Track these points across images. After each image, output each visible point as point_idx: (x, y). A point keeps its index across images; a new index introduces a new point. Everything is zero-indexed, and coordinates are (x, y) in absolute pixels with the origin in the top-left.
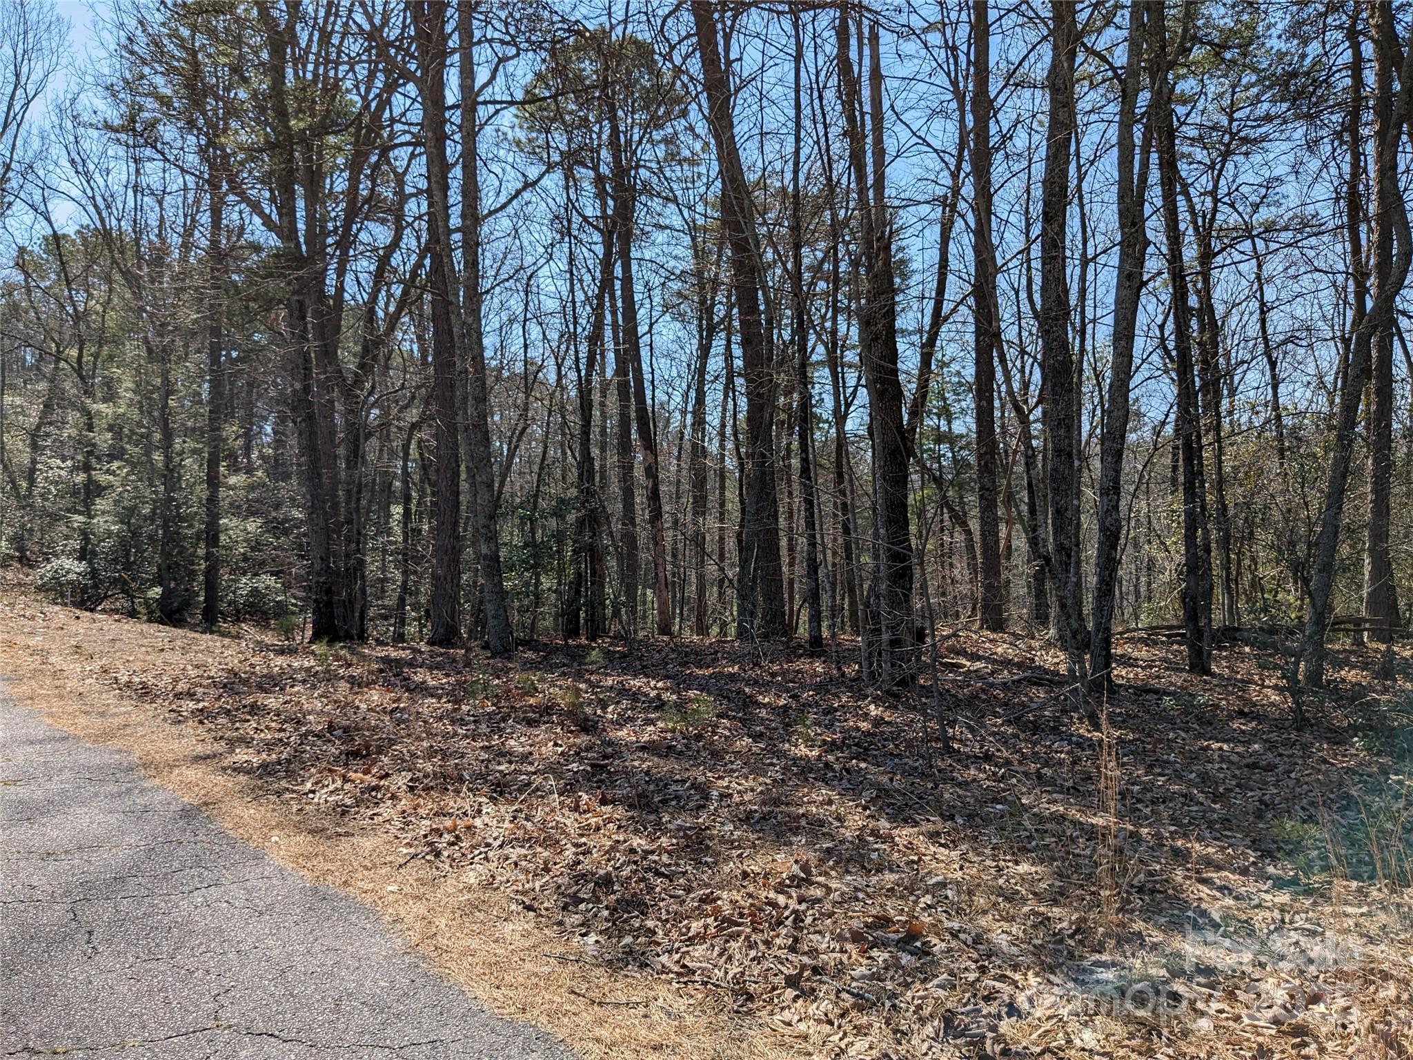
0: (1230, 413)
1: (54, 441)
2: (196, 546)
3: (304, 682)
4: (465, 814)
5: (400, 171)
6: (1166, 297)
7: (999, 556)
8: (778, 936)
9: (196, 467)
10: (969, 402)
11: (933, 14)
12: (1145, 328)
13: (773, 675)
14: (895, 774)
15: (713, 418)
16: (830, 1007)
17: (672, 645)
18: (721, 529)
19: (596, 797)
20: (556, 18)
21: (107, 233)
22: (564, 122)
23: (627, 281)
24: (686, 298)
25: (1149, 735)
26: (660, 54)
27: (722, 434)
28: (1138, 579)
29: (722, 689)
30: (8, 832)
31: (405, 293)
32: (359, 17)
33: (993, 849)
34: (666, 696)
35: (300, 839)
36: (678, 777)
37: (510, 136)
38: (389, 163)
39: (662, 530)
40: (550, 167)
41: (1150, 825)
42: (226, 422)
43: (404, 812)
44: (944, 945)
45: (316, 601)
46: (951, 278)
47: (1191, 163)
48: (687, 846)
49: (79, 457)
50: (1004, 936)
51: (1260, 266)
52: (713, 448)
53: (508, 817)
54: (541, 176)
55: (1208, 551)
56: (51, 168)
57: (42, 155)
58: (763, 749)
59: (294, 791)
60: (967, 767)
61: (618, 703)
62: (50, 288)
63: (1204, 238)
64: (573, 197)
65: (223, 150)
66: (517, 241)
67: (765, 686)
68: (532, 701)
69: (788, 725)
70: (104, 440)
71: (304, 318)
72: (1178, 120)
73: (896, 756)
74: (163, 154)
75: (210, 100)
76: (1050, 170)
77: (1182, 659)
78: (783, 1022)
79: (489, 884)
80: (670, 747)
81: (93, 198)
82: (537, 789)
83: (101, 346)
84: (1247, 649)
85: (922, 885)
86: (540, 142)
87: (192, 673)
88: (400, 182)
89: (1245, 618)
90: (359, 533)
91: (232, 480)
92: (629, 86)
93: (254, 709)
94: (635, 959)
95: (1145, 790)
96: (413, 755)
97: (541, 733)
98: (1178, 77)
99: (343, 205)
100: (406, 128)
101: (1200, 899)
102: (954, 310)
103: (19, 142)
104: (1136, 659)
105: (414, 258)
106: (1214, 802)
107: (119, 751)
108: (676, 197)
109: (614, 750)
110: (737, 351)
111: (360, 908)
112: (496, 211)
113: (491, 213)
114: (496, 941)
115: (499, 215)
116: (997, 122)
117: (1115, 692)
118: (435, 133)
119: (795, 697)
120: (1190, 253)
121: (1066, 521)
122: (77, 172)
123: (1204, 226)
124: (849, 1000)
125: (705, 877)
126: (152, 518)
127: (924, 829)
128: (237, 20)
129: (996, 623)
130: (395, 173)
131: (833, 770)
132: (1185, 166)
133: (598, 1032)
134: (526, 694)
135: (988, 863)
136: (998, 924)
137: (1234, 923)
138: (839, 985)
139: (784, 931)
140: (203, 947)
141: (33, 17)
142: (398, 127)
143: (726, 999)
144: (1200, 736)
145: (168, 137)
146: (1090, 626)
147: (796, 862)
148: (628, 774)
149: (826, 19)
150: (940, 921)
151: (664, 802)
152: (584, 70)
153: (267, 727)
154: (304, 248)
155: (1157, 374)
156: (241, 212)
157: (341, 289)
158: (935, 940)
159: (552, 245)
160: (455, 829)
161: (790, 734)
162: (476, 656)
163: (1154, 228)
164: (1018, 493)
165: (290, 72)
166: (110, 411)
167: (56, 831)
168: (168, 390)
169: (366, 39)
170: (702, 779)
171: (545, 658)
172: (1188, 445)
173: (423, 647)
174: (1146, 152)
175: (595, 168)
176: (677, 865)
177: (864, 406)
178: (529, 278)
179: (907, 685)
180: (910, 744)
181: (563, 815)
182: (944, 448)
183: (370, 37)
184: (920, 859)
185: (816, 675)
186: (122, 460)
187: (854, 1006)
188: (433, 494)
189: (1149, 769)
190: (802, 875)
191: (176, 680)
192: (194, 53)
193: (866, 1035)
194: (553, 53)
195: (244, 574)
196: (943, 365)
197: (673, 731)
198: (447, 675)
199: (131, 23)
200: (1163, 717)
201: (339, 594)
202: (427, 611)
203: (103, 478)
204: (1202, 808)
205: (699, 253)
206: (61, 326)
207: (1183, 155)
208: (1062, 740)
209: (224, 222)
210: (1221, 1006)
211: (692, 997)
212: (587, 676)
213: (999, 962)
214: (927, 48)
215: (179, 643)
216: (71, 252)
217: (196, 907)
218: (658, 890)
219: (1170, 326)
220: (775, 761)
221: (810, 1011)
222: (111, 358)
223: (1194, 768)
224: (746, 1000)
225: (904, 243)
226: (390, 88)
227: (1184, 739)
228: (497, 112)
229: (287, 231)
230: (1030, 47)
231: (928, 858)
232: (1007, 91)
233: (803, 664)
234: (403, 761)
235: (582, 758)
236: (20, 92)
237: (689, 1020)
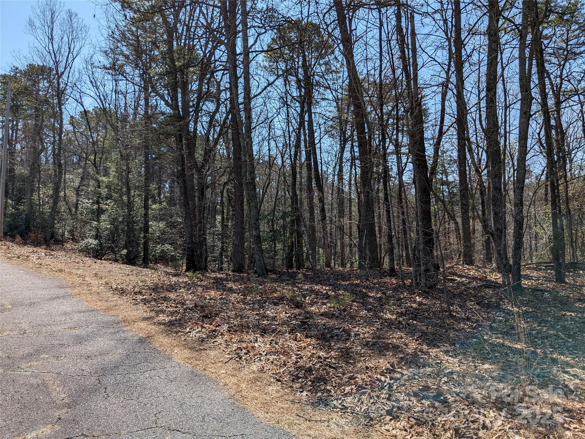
0: (570, 170)
1: (85, 192)
2: (140, 233)
3: (184, 287)
4: (251, 341)
5: (218, 80)
6: (540, 121)
7: (470, 233)
8: (382, 394)
9: (139, 201)
10: (455, 167)
11: (437, 6)
12: (532, 135)
13: (375, 284)
14: (429, 326)
15: (346, 177)
16: (406, 424)
17: (331, 272)
18: (350, 223)
19: (304, 335)
20: (280, 16)
21: (105, 109)
22: (283, 58)
23: (310, 122)
24: (335, 128)
25: (538, 309)
26: (323, 29)
27: (350, 184)
28: (531, 242)
29: (353, 290)
30: (72, 348)
31: (221, 130)
32: (202, 20)
33: (473, 358)
34: (330, 293)
35: (186, 351)
36: (337, 327)
37: (262, 65)
38: (214, 78)
39: (326, 224)
40: (278, 76)
41: (541, 348)
42: (151, 183)
43: (226, 340)
44: (453, 398)
45: (187, 255)
46: (446, 116)
47: (551, 64)
48: (342, 356)
49: (95, 199)
50: (479, 395)
51: (582, 107)
52: (346, 189)
53: (268, 343)
54: (275, 81)
55: (563, 230)
56: (83, 84)
57: (79, 80)
58: (372, 315)
59: (183, 332)
60: (460, 323)
61: (310, 296)
62: (83, 132)
63: (557, 96)
64: (288, 88)
65: (149, 75)
66: (265, 107)
67: (371, 289)
68: (275, 295)
69: (382, 305)
70: (104, 191)
71: (181, 141)
72: (545, 46)
73: (429, 318)
74: (126, 78)
75: (143, 55)
76: (489, 69)
77: (552, 276)
78: (386, 430)
79: (262, 370)
80: (333, 314)
81: (100, 96)
82: (279, 331)
83: (103, 154)
84: (581, 272)
85: (443, 373)
86: (274, 67)
87: (141, 284)
88: (219, 85)
89: (580, 258)
90: (204, 227)
91: (154, 206)
92: (310, 42)
93: (165, 299)
94: (323, 402)
95: (538, 333)
96: (229, 317)
97: (280, 308)
98: (544, 28)
99: (196, 95)
100: (221, 63)
101: (565, 380)
102: (448, 130)
103: (70, 75)
104: (532, 277)
105: (225, 115)
106: (569, 339)
107: (114, 316)
108: (330, 87)
109: (309, 315)
110: (356, 149)
111: (210, 379)
112: (257, 95)
113: (255, 96)
114: (266, 394)
115: (258, 97)
116: (465, 50)
117: (523, 291)
118: (232, 65)
119: (384, 293)
120: (551, 102)
121: (499, 217)
122: (93, 86)
123: (557, 90)
124: (414, 421)
125: (350, 369)
126: (123, 222)
127: (442, 349)
128: (155, 23)
129: (469, 261)
130: (216, 81)
131: (402, 324)
132: (547, 65)
133: (309, 432)
134: (273, 292)
135: (471, 364)
136: (476, 390)
137: (580, 390)
138: (409, 415)
139: (385, 392)
140: (150, 395)
141: (75, 25)
142: (217, 63)
143: (361, 419)
144: (562, 310)
145: (128, 71)
146: (511, 262)
147: (389, 363)
148: (316, 325)
149: (391, 10)
150: (451, 388)
151: (332, 337)
152: (291, 36)
153: (171, 306)
154: (181, 113)
155: (537, 154)
156: (156, 100)
157: (195, 129)
158: (449, 397)
159: (280, 108)
160: (247, 348)
161: (383, 309)
162: (252, 276)
163: (535, 93)
164: (477, 206)
165: (175, 43)
166: (106, 180)
167: (91, 347)
168: (129, 171)
169: (205, 29)
170: (347, 328)
171: (279, 277)
172: (552, 184)
173: (230, 273)
174: (531, 60)
175: (297, 76)
176: (339, 363)
177: (410, 171)
178: (270, 123)
179: (432, 288)
180: (434, 313)
181: (290, 342)
182: (445, 187)
183: (207, 28)
184: (441, 362)
185: (392, 284)
186: (111, 199)
187: (416, 424)
188: (233, 211)
189: (539, 324)
190: (391, 368)
191: (134, 287)
192: (138, 37)
193: (421, 436)
194: (279, 30)
195: (159, 244)
196: (444, 152)
197: (334, 307)
198: (241, 284)
199: (113, 26)
200: (544, 301)
201: (196, 252)
202: (231, 258)
203: (104, 207)
204: (564, 341)
205: (339, 109)
206: (87, 147)
207: (547, 61)
208: (500, 311)
209: (150, 104)
210: (575, 426)
211: (347, 418)
212: (297, 285)
213: (477, 406)
214: (434, 20)
215: (135, 272)
216: (91, 118)
217: (146, 378)
218: (331, 374)
219: (543, 133)
220: (377, 320)
221: (397, 425)
222: (106, 159)
223: (559, 323)
224: (370, 420)
225: (426, 102)
226: (214, 48)
227: (554, 311)
228: (257, 55)
229: (175, 107)
230: (478, 18)
231: (445, 361)
232: (469, 37)
233: (387, 280)
234: (225, 319)
235: (297, 319)
236: (70, 55)
237: (346, 428)
